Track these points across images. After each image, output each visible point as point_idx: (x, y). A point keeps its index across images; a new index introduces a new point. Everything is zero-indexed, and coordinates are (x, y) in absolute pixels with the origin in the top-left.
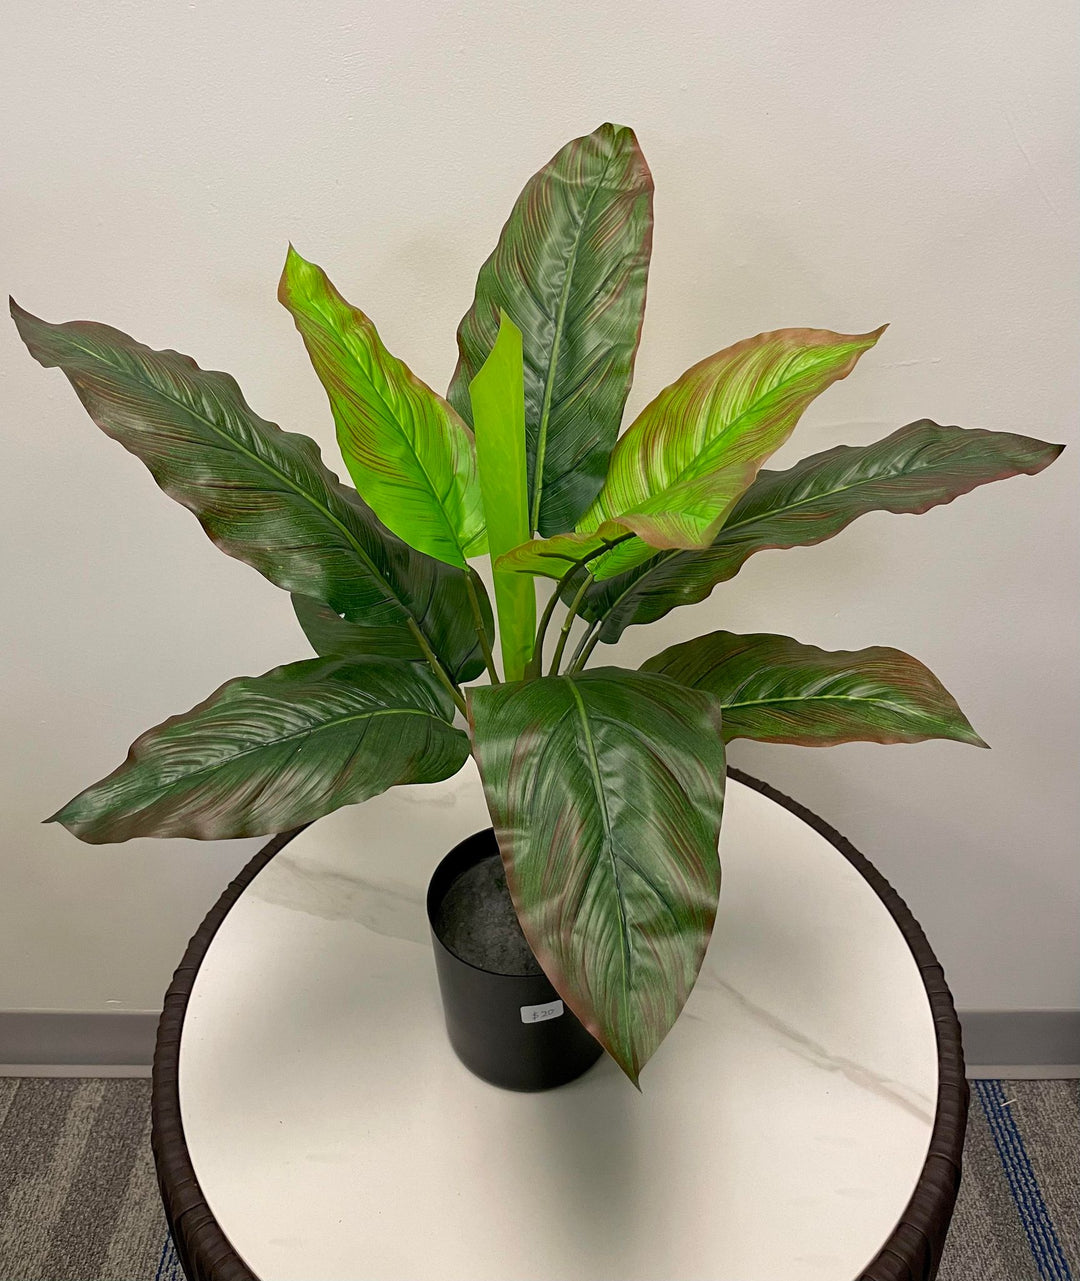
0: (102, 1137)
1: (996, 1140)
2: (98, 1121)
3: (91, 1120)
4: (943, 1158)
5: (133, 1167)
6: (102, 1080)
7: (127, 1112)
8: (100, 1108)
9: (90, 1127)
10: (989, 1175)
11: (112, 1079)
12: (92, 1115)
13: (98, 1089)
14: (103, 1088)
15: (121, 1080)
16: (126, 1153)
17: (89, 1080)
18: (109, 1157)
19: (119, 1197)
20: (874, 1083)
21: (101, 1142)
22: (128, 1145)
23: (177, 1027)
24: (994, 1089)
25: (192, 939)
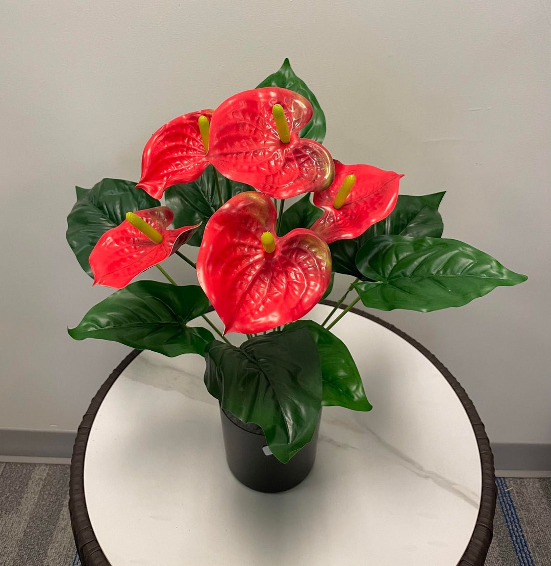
0: (46, 494)
1: (502, 508)
2: (44, 486)
3: (41, 486)
4: (484, 526)
5: (61, 510)
6: (47, 465)
7: (59, 482)
8: (45, 479)
9: (40, 489)
10: (498, 526)
11: (52, 465)
12: (41, 483)
13: (45, 469)
14: (47, 469)
15: (57, 465)
16: (58, 502)
17: (40, 465)
18: (50, 505)
19: (54, 525)
20: (449, 486)
21: (45, 497)
22: (59, 499)
23: (84, 445)
24: (501, 482)
25: (93, 399)
